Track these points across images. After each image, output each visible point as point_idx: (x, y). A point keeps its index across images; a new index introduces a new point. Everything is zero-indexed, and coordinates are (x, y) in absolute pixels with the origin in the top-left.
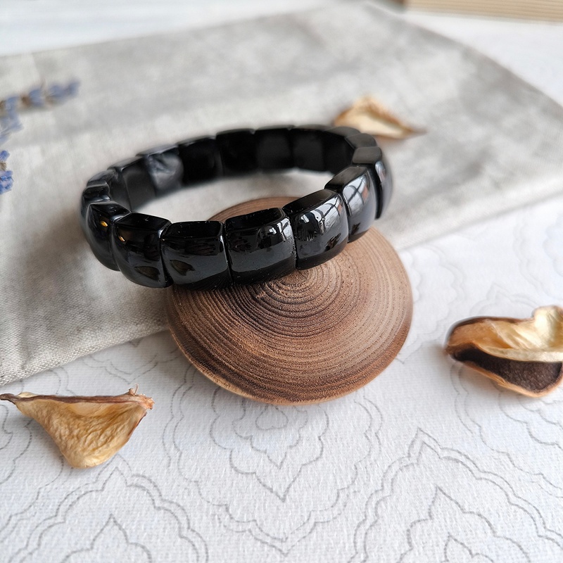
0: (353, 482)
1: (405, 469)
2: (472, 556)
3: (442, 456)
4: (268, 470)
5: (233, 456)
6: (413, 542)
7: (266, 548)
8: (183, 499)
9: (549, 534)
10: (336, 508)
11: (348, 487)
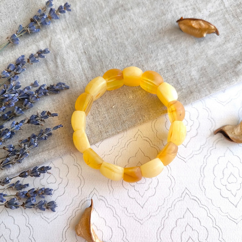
0: (163, 204)
1: (179, 201)
2: (193, 230)
3: (191, 198)
4: (139, 198)
5: (129, 192)
6: (177, 224)
7: (137, 222)
8: (114, 205)
9: (216, 227)
10: (157, 212)
11: (161, 206)
